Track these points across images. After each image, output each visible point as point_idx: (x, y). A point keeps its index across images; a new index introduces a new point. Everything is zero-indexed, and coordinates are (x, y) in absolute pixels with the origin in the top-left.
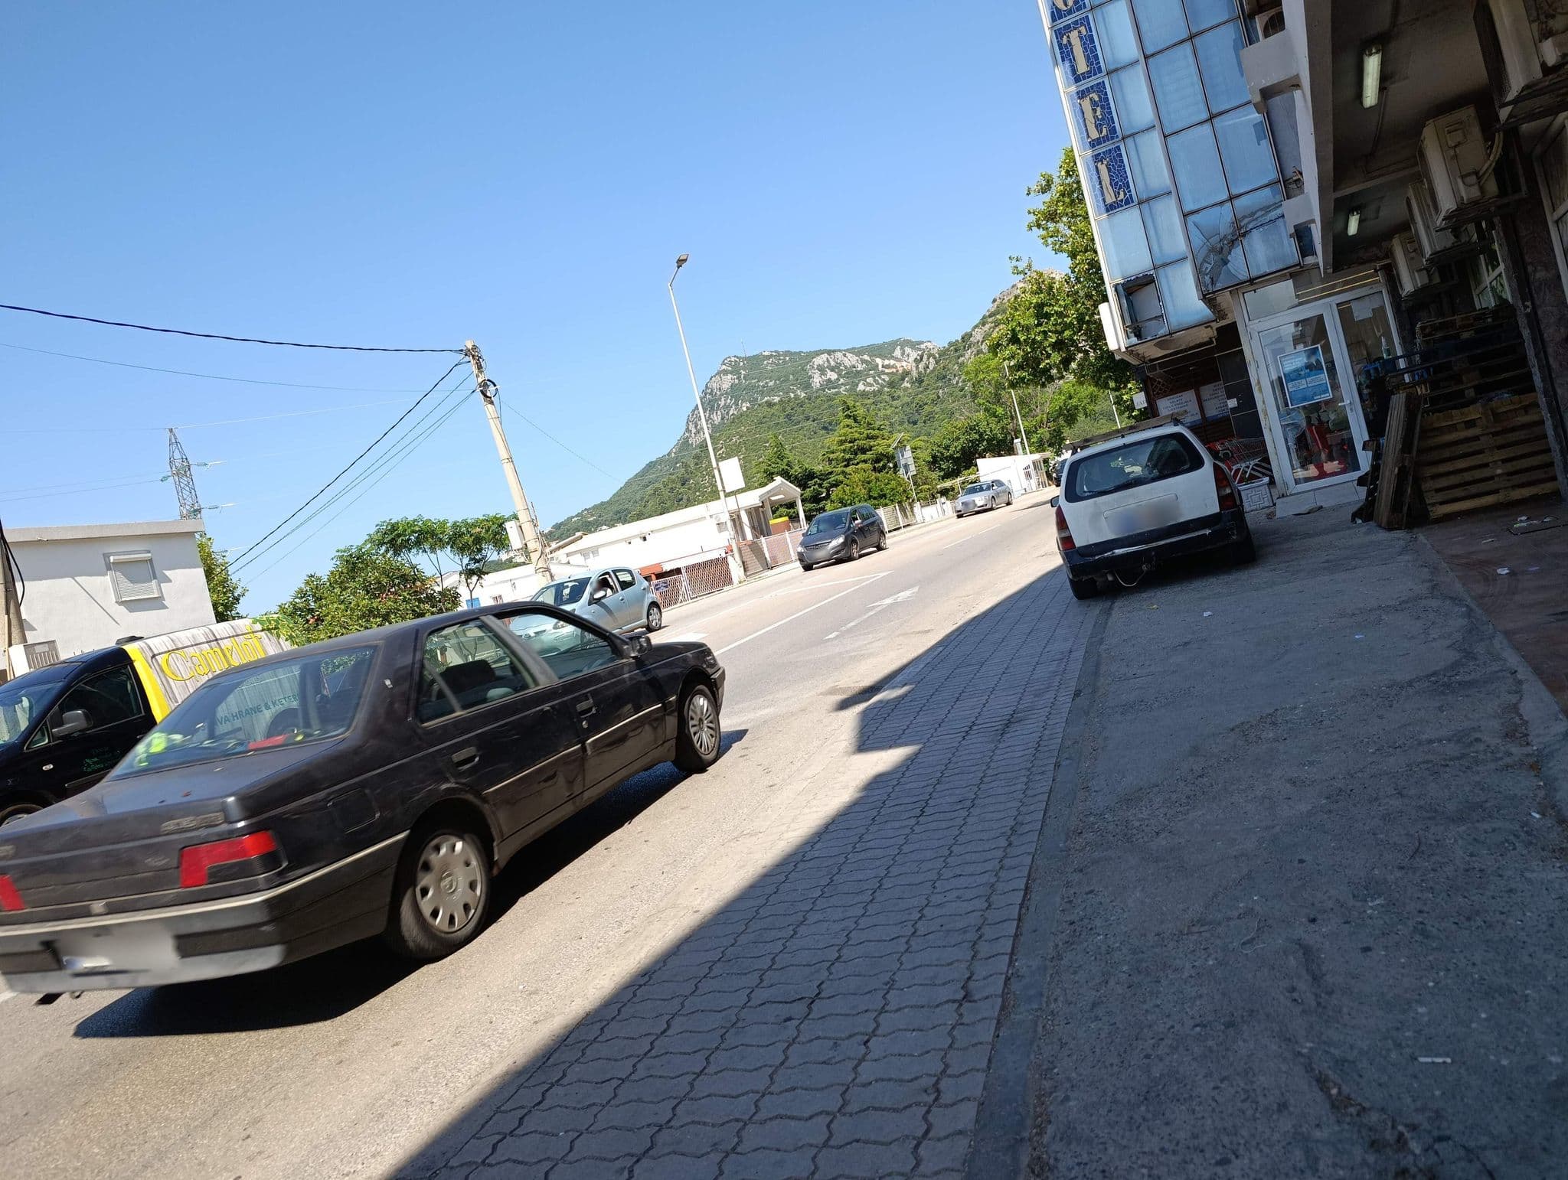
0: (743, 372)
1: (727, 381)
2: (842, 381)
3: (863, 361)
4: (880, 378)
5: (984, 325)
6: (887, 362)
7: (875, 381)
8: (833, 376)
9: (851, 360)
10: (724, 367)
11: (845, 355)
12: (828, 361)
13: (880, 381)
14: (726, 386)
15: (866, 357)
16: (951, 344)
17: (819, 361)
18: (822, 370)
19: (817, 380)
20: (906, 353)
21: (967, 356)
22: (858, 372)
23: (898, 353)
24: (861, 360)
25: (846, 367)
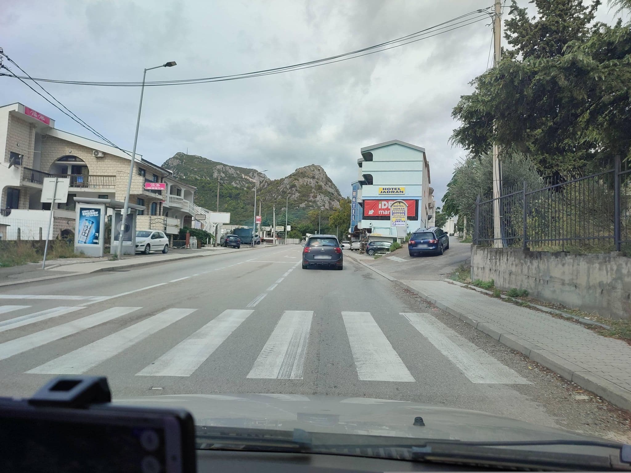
0: (184, 161)
1: (176, 162)
2: (226, 178)
3: (237, 174)
4: (242, 182)
5: (290, 178)
6: (246, 177)
7: (240, 183)
8: (223, 175)
9: (232, 171)
10: (177, 156)
11: (230, 169)
12: (223, 169)
13: (242, 183)
14: (175, 164)
15: (238, 172)
16: (275, 180)
17: (218, 167)
18: (219, 171)
19: (215, 175)
20: (254, 175)
21: (281, 187)
22: (234, 177)
23: (251, 174)
24: (236, 173)
25: (229, 173)
